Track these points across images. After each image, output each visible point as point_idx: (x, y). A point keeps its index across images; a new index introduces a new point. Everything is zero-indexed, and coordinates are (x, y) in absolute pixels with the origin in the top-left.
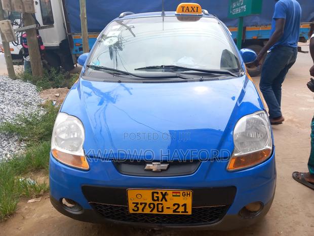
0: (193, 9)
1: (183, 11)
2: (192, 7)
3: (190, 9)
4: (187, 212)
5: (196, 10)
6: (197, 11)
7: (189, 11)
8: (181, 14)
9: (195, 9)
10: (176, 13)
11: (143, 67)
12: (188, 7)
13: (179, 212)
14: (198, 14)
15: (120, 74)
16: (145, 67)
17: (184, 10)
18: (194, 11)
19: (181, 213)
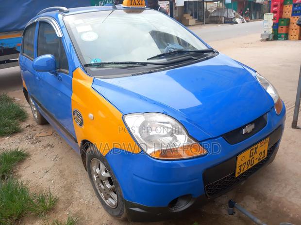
0: (139, 3)
1: (131, 4)
4: (264, 157)
5: (141, 3)
7: (135, 4)
8: (130, 7)
15: (135, 67)
16: (156, 55)
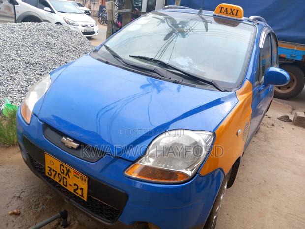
0: (232, 12)
2: (231, 9)
3: (229, 11)
4: (83, 197)
6: (236, 15)
7: (227, 13)
9: (235, 12)
10: (213, 13)
11: (136, 55)
12: (227, 9)
13: (77, 193)
14: (235, 18)
17: (222, 11)
18: (233, 14)
19: (78, 195)
